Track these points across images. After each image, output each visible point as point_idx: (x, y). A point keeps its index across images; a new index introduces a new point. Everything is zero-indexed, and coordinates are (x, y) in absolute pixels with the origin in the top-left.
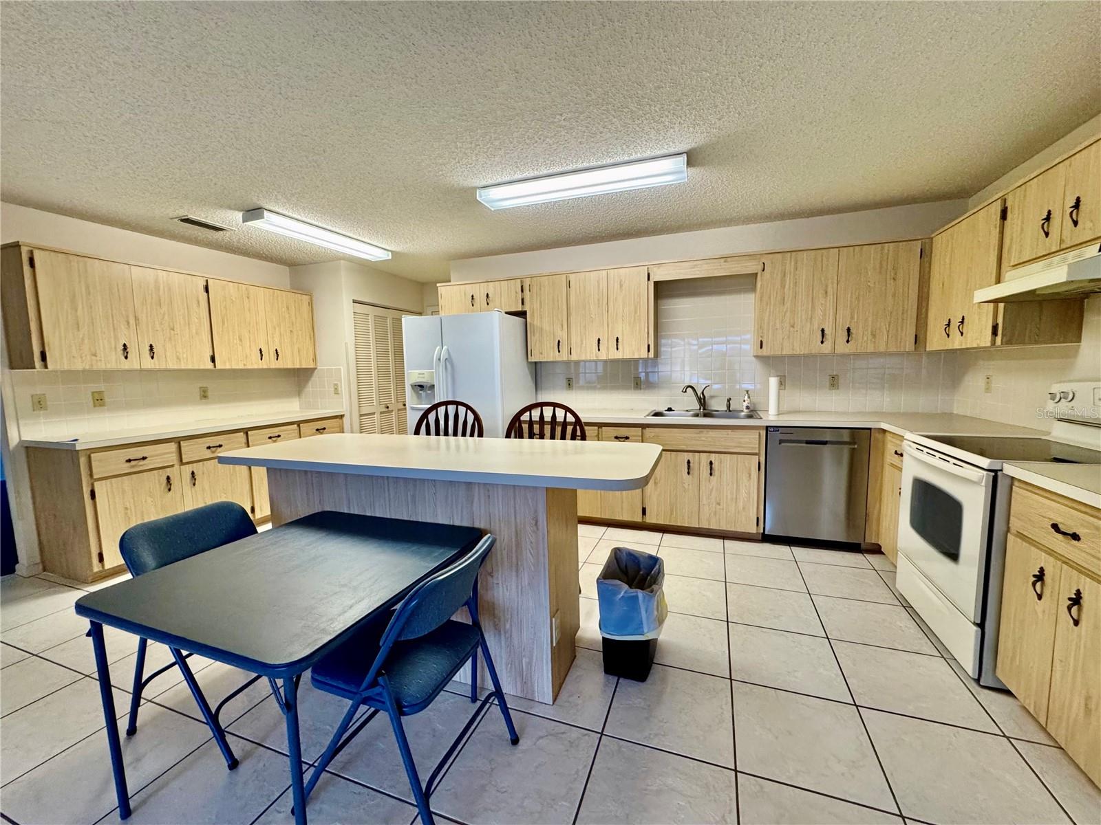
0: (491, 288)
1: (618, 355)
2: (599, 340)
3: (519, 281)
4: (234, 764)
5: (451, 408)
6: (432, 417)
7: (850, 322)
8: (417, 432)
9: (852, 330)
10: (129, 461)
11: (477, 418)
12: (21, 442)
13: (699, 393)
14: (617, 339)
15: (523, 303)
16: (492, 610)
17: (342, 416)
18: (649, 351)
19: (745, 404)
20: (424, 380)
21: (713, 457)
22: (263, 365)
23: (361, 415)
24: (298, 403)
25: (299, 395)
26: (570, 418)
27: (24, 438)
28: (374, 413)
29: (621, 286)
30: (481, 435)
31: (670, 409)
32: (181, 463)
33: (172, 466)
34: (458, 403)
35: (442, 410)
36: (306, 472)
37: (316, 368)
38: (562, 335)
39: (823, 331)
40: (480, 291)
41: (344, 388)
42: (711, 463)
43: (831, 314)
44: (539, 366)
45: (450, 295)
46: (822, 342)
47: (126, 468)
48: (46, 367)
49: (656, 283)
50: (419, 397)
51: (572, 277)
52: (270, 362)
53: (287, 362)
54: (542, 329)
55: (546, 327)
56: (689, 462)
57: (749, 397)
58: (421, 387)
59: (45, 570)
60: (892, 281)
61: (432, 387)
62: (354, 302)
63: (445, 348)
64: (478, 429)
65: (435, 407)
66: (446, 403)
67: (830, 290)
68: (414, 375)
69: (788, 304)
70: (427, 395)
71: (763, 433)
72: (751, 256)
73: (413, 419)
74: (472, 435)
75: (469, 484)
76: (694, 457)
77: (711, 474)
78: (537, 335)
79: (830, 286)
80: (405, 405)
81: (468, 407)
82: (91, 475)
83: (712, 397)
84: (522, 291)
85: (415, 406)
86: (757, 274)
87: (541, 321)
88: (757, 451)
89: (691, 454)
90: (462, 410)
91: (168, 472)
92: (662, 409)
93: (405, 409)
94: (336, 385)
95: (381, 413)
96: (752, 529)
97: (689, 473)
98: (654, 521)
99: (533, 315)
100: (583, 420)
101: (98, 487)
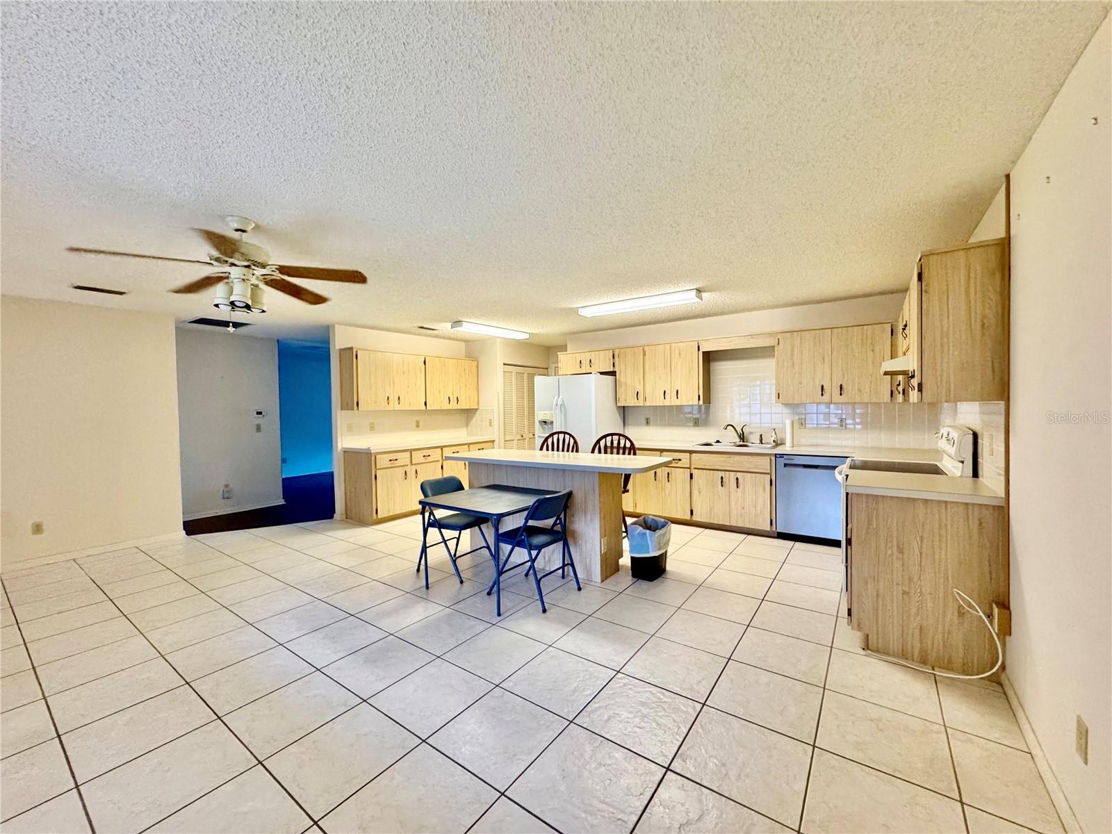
0: (593, 356)
1: (678, 402)
2: (665, 392)
3: (611, 351)
4: (462, 582)
5: (561, 436)
6: (550, 441)
7: (842, 381)
8: (541, 449)
9: (844, 387)
10: (390, 460)
11: (575, 442)
12: (343, 448)
13: (739, 430)
14: (677, 391)
15: (614, 366)
16: (573, 533)
17: (494, 441)
18: (699, 399)
19: (772, 439)
20: (547, 418)
21: (739, 475)
22: (450, 407)
23: (505, 441)
24: (466, 432)
25: (467, 426)
26: (628, 444)
27: (344, 446)
28: (513, 440)
29: (680, 354)
30: (577, 451)
31: (718, 442)
32: (412, 464)
33: (407, 465)
34: (565, 433)
35: (555, 437)
36: (487, 464)
37: (477, 409)
38: (639, 388)
39: (822, 387)
40: (585, 358)
41: (495, 422)
42: (737, 479)
43: (828, 375)
44: (626, 409)
45: (566, 361)
46: (822, 395)
47: (388, 464)
48: (358, 409)
49: (703, 352)
50: (544, 428)
51: (646, 348)
52: (453, 406)
53: (463, 405)
54: (626, 384)
55: (629, 382)
56: (722, 478)
57: (775, 434)
58: (545, 422)
59: (347, 518)
60: (871, 352)
61: (552, 423)
62: (504, 364)
63: (561, 397)
64: (576, 448)
65: (552, 435)
66: (558, 433)
67: (826, 359)
68: (540, 415)
69: (797, 368)
70: (549, 428)
71: (773, 458)
72: (770, 334)
73: (539, 442)
74: (572, 451)
75: (564, 470)
76: (725, 474)
77: (737, 487)
78: (623, 389)
79: (826, 355)
80: (534, 435)
81: (571, 435)
82: (376, 467)
83: (751, 433)
84: (614, 357)
85: (541, 434)
86: (774, 346)
87: (626, 378)
88: (769, 471)
89: (723, 472)
90: (567, 437)
91: (406, 468)
92: (712, 441)
93: (534, 438)
94: (490, 420)
95: (519, 440)
96: (766, 527)
97: (722, 486)
98: (699, 519)
99: (620, 374)
100: (636, 446)
101: (379, 473)
